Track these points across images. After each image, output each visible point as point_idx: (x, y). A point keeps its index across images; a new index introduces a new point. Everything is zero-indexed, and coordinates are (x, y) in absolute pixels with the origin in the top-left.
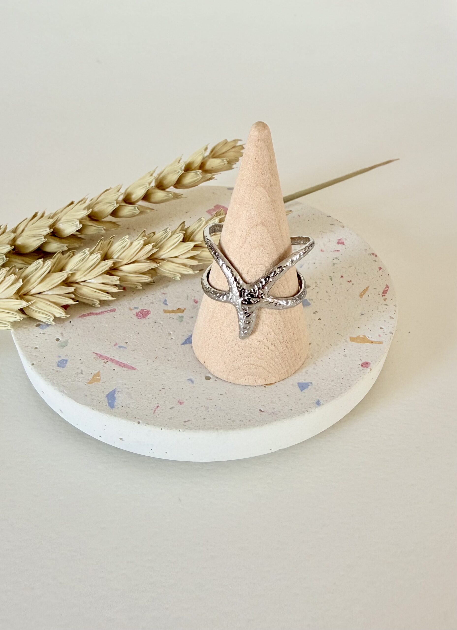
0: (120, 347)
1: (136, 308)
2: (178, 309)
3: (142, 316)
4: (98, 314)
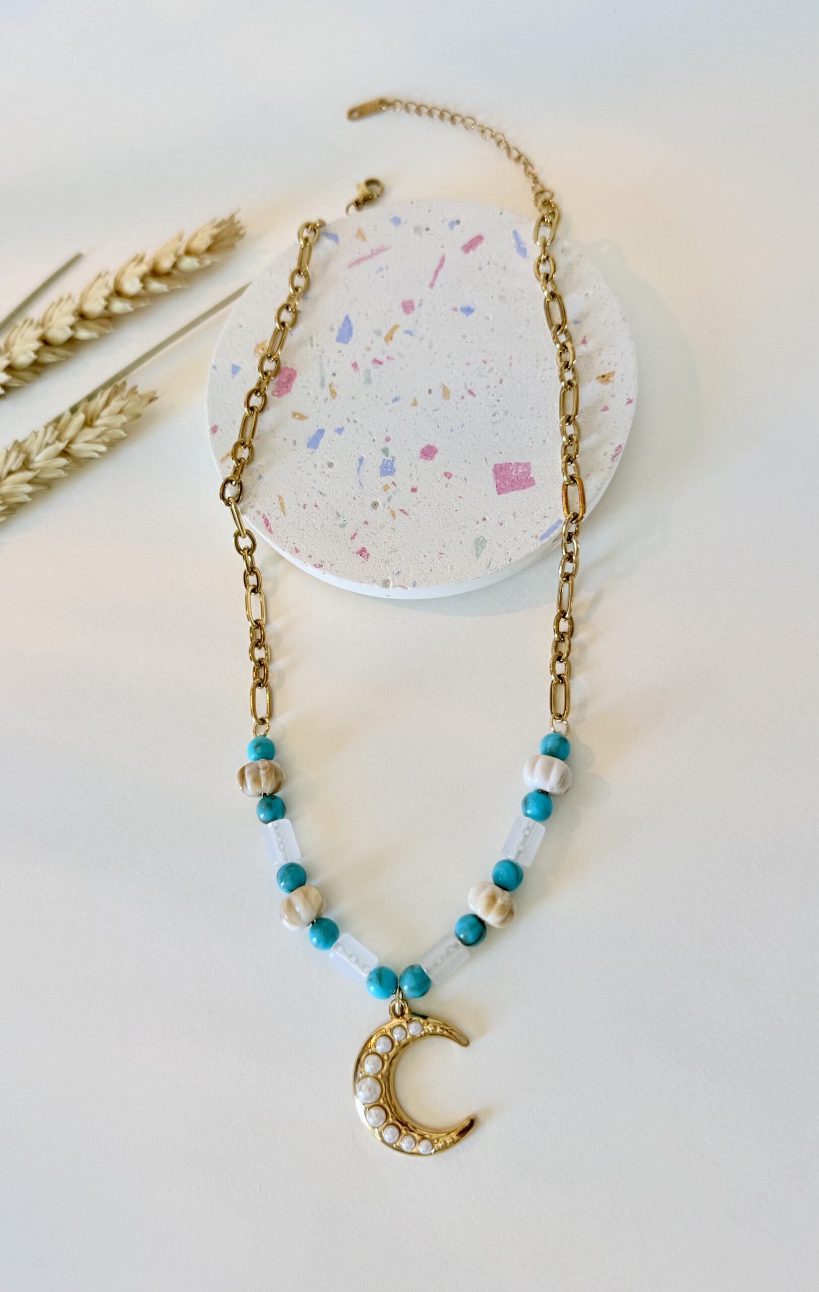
0: (381, 269)
1: (420, 305)
2: (392, 338)
3: (406, 305)
4: (436, 273)
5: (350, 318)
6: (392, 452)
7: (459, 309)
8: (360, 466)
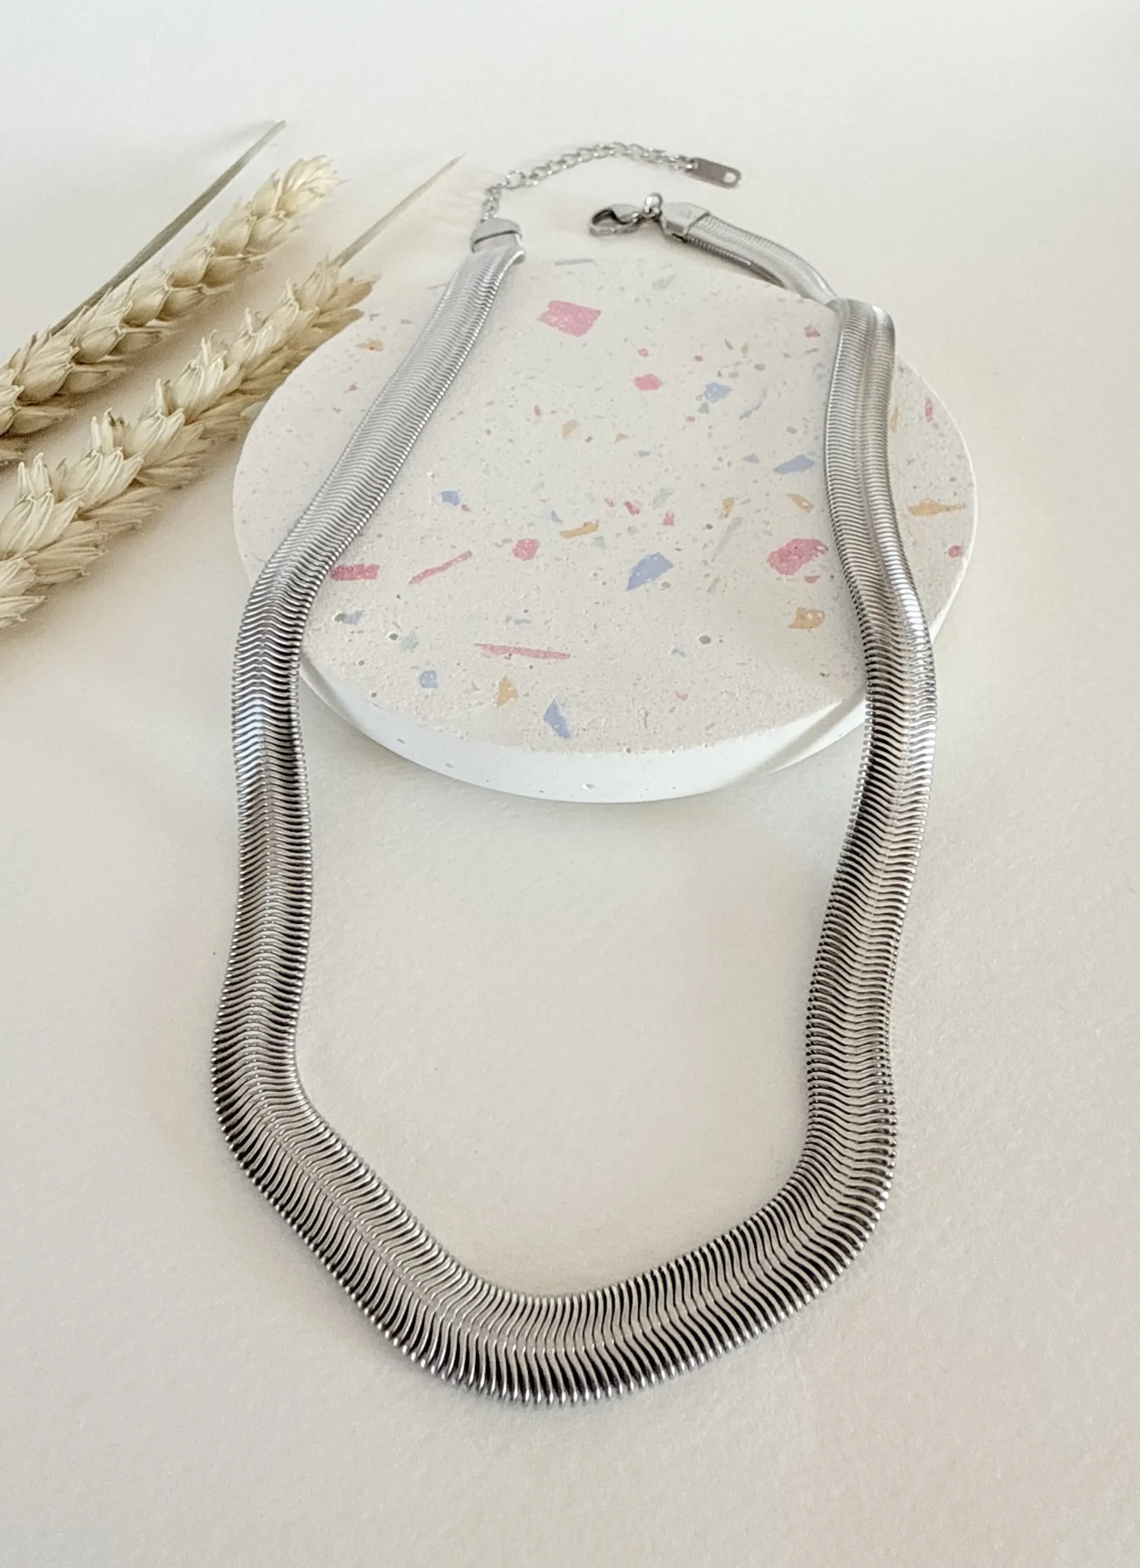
1: (507, 541)
2: (585, 524)
3: (525, 554)
4: (442, 569)
5: (626, 584)
6: (698, 405)
7: (459, 507)
8: (750, 412)
